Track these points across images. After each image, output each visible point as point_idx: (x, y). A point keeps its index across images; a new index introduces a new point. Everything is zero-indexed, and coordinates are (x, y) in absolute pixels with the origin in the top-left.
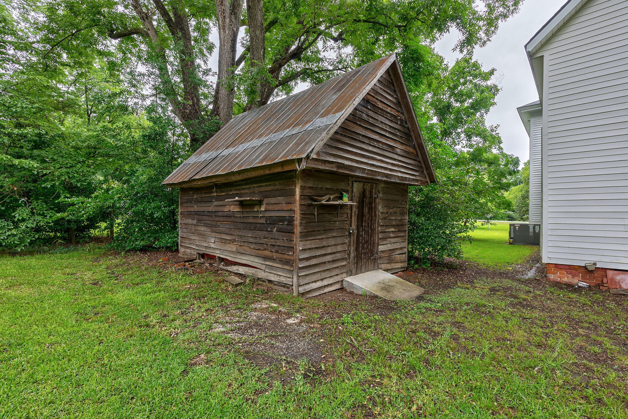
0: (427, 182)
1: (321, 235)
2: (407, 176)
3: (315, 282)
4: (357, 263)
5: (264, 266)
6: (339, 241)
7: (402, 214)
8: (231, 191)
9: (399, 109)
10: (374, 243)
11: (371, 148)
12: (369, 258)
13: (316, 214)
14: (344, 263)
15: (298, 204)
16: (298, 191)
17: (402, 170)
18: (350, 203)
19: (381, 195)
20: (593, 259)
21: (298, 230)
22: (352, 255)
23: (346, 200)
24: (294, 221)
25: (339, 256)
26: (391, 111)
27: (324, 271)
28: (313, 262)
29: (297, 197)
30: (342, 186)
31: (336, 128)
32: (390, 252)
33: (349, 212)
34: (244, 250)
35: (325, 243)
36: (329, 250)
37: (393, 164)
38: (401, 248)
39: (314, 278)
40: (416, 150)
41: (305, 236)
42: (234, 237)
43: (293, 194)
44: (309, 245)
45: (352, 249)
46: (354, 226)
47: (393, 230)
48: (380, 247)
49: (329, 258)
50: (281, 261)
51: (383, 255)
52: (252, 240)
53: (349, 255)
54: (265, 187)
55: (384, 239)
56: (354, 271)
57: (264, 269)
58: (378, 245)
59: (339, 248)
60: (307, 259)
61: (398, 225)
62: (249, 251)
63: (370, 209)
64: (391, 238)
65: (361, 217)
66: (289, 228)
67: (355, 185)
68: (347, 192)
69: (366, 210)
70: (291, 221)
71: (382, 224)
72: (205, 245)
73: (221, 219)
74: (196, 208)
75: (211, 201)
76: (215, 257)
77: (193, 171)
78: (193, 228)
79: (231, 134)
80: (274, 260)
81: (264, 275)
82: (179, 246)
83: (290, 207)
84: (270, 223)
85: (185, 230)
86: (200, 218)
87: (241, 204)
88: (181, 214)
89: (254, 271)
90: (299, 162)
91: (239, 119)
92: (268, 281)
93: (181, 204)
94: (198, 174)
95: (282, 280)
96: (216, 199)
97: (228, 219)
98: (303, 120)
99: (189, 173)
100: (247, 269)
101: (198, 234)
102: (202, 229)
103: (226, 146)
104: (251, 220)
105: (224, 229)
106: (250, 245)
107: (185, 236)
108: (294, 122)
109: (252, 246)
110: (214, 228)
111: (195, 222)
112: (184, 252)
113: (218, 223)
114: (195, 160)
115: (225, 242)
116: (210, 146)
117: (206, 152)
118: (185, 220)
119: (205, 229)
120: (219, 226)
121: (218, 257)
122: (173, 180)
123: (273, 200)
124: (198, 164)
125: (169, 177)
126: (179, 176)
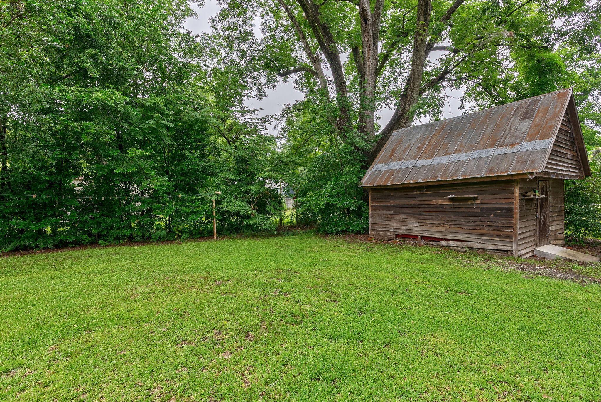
0: (583, 176)
1: (525, 218)
2: (573, 174)
3: (523, 249)
4: (539, 239)
5: (480, 240)
6: (532, 222)
8: (439, 190)
9: (569, 125)
10: (547, 225)
12: (545, 236)
13: (524, 205)
14: (534, 238)
15: (517, 199)
16: (517, 191)
17: (571, 170)
19: (551, 189)
21: (517, 215)
22: (538, 233)
23: (537, 194)
24: (513, 210)
25: (532, 233)
26: (565, 128)
27: (526, 243)
28: (522, 236)
29: (517, 195)
30: (534, 184)
31: (552, 147)
32: (555, 232)
33: (536, 202)
34: (455, 230)
35: (527, 224)
36: (528, 229)
38: (561, 229)
39: (523, 247)
40: (577, 153)
41: (522, 218)
42: (443, 222)
43: (513, 192)
45: (538, 228)
46: (538, 212)
47: (556, 215)
48: (550, 227)
49: (528, 234)
50: (499, 236)
51: (552, 234)
52: (464, 223)
53: (536, 232)
54: (479, 188)
55: (552, 221)
57: (480, 242)
58: (549, 226)
59: (533, 228)
60: (520, 234)
61: (559, 211)
62: (461, 231)
63: (546, 200)
64: (555, 221)
66: (508, 214)
67: (540, 182)
68: (536, 189)
69: (544, 201)
70: (510, 210)
71: (551, 210)
72: (405, 228)
73: (426, 210)
74: (392, 202)
75: (414, 197)
76: (417, 236)
77: (395, 177)
78: (389, 217)
79: (408, 146)
80: (492, 236)
81: (480, 246)
82: (370, 230)
83: (509, 201)
84: (486, 212)
85: (378, 219)
86: (398, 209)
87: (451, 199)
88: (372, 207)
89: (468, 244)
90: (532, 174)
91: (403, 134)
92: (484, 249)
93: (372, 200)
94: (408, 179)
95: (500, 248)
96: (419, 196)
97: (435, 210)
98: (504, 141)
99: (392, 178)
100: (459, 243)
101: (396, 221)
102: (402, 217)
103: (415, 157)
104: (463, 210)
105: (430, 217)
106: (462, 227)
107: (377, 222)
108: (493, 143)
109: (465, 227)
110: (417, 216)
111: (392, 212)
112: (377, 234)
113: (422, 213)
114: (384, 168)
115: (432, 225)
116: (391, 157)
117: (391, 162)
118: (378, 211)
119: (405, 217)
120: (423, 215)
121: (421, 236)
122: (376, 183)
123: (489, 197)
124: (393, 171)
125: (366, 181)
126: (379, 180)
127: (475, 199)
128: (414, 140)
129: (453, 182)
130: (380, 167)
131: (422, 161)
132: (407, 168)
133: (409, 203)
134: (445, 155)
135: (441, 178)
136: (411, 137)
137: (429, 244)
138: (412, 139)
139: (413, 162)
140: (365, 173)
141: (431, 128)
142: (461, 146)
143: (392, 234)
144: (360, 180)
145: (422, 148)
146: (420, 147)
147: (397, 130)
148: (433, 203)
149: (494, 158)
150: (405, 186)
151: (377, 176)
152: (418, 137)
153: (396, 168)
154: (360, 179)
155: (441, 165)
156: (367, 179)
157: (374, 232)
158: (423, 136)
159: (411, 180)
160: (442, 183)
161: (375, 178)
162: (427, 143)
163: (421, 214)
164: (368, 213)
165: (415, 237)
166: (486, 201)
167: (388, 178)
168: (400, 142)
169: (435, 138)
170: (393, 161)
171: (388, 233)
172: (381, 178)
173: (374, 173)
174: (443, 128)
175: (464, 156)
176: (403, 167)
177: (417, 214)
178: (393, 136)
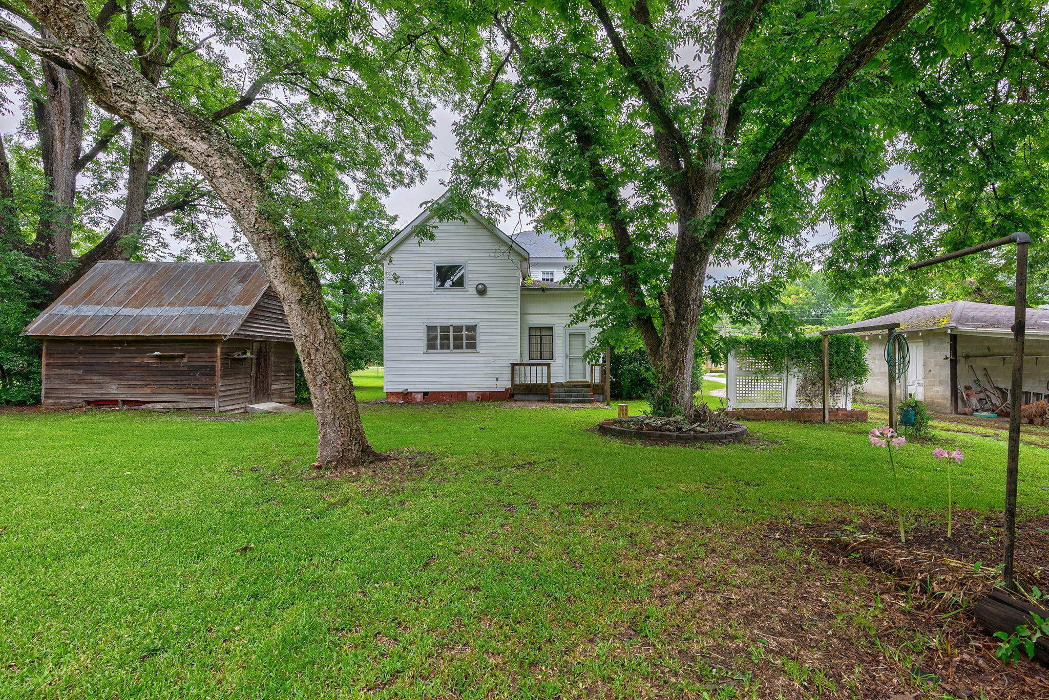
1: (233, 376)
3: (229, 406)
4: (256, 396)
5: (187, 399)
6: (244, 381)
7: (290, 362)
10: (268, 383)
11: (266, 323)
12: (265, 394)
13: (230, 363)
14: (247, 396)
15: (219, 358)
16: (219, 350)
17: (289, 333)
18: (252, 356)
19: (273, 350)
20: (405, 387)
21: (219, 373)
22: (252, 391)
23: (248, 354)
24: (215, 368)
25: (243, 391)
27: (234, 399)
28: (228, 393)
29: (219, 354)
30: (246, 345)
31: (248, 314)
32: (281, 390)
33: (250, 362)
34: (162, 391)
35: (234, 382)
36: (237, 387)
37: (281, 331)
38: (290, 388)
39: (228, 403)
41: (223, 376)
42: (149, 382)
43: (215, 352)
44: (226, 383)
45: (252, 386)
46: (253, 371)
47: (283, 374)
48: (272, 386)
49: (237, 392)
50: (204, 394)
51: (275, 392)
52: (171, 383)
53: (250, 390)
54: (186, 346)
55: (276, 380)
56: (253, 402)
57: (187, 401)
59: (244, 386)
60: (224, 391)
61: (287, 371)
62: (168, 391)
63: (265, 360)
64: (281, 380)
65: (258, 365)
66: (212, 372)
67: (254, 344)
68: (249, 349)
69: (262, 361)
70: (213, 368)
71: (274, 370)
72: (100, 392)
73: (129, 368)
74: (82, 359)
75: (112, 353)
76: (117, 401)
77: (84, 326)
78: (76, 379)
79: (115, 288)
80: (197, 394)
81: (185, 405)
82: (43, 399)
83: (212, 359)
84: (192, 370)
85: (57, 381)
86: (90, 368)
87: (157, 356)
88: (48, 365)
89: (174, 404)
90: (225, 336)
91: (113, 268)
92: (191, 409)
93: (47, 355)
94: (102, 331)
95: (204, 405)
96: (121, 352)
97: (139, 368)
98: (216, 302)
99: (80, 327)
100: (166, 404)
101: (87, 383)
102: (95, 378)
103: (120, 303)
104: (171, 369)
105: (133, 377)
106: (169, 386)
107: (56, 386)
108: (207, 301)
109: (172, 387)
110: (117, 377)
111: (81, 372)
112: (55, 403)
113: (124, 372)
114: (71, 312)
115: (135, 386)
116: (87, 297)
117: (84, 304)
118: (57, 371)
119: (101, 378)
120: (125, 374)
121: (122, 401)
122: (52, 332)
123: (195, 355)
124: (84, 318)
125: (37, 326)
126: (59, 328)
127: (182, 357)
128: (125, 281)
129: (157, 338)
130: (65, 309)
131: (128, 309)
132: (106, 317)
133: (106, 360)
134: (157, 306)
135: (143, 332)
136: (123, 275)
137: (131, 409)
138: (122, 278)
139: (115, 309)
140: (37, 316)
141: (152, 270)
142: (177, 299)
143: (80, 401)
144: (26, 326)
145: (133, 292)
146: (131, 292)
147: (104, 261)
148: (138, 360)
149: (202, 317)
150: (98, 339)
151: (57, 323)
152: (132, 277)
153: (89, 314)
154: (26, 324)
155: (149, 317)
156: (39, 325)
157: (51, 401)
158: (139, 277)
159: (106, 332)
160: (145, 338)
161: (53, 324)
162: (141, 287)
163: (121, 374)
164: (40, 373)
165: (115, 402)
166: (193, 360)
167: (74, 327)
168: (105, 278)
169: (152, 282)
170: (88, 303)
171: (75, 401)
172: (62, 326)
173: (53, 318)
174: (166, 271)
175: (176, 311)
176: (101, 314)
177: (116, 374)
178: (97, 267)
